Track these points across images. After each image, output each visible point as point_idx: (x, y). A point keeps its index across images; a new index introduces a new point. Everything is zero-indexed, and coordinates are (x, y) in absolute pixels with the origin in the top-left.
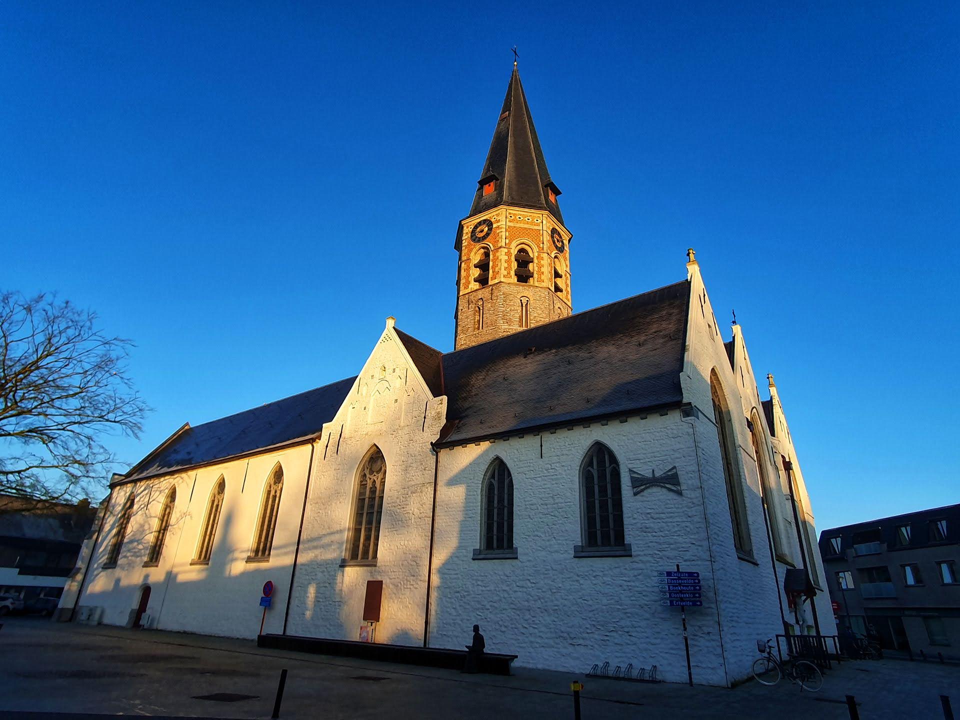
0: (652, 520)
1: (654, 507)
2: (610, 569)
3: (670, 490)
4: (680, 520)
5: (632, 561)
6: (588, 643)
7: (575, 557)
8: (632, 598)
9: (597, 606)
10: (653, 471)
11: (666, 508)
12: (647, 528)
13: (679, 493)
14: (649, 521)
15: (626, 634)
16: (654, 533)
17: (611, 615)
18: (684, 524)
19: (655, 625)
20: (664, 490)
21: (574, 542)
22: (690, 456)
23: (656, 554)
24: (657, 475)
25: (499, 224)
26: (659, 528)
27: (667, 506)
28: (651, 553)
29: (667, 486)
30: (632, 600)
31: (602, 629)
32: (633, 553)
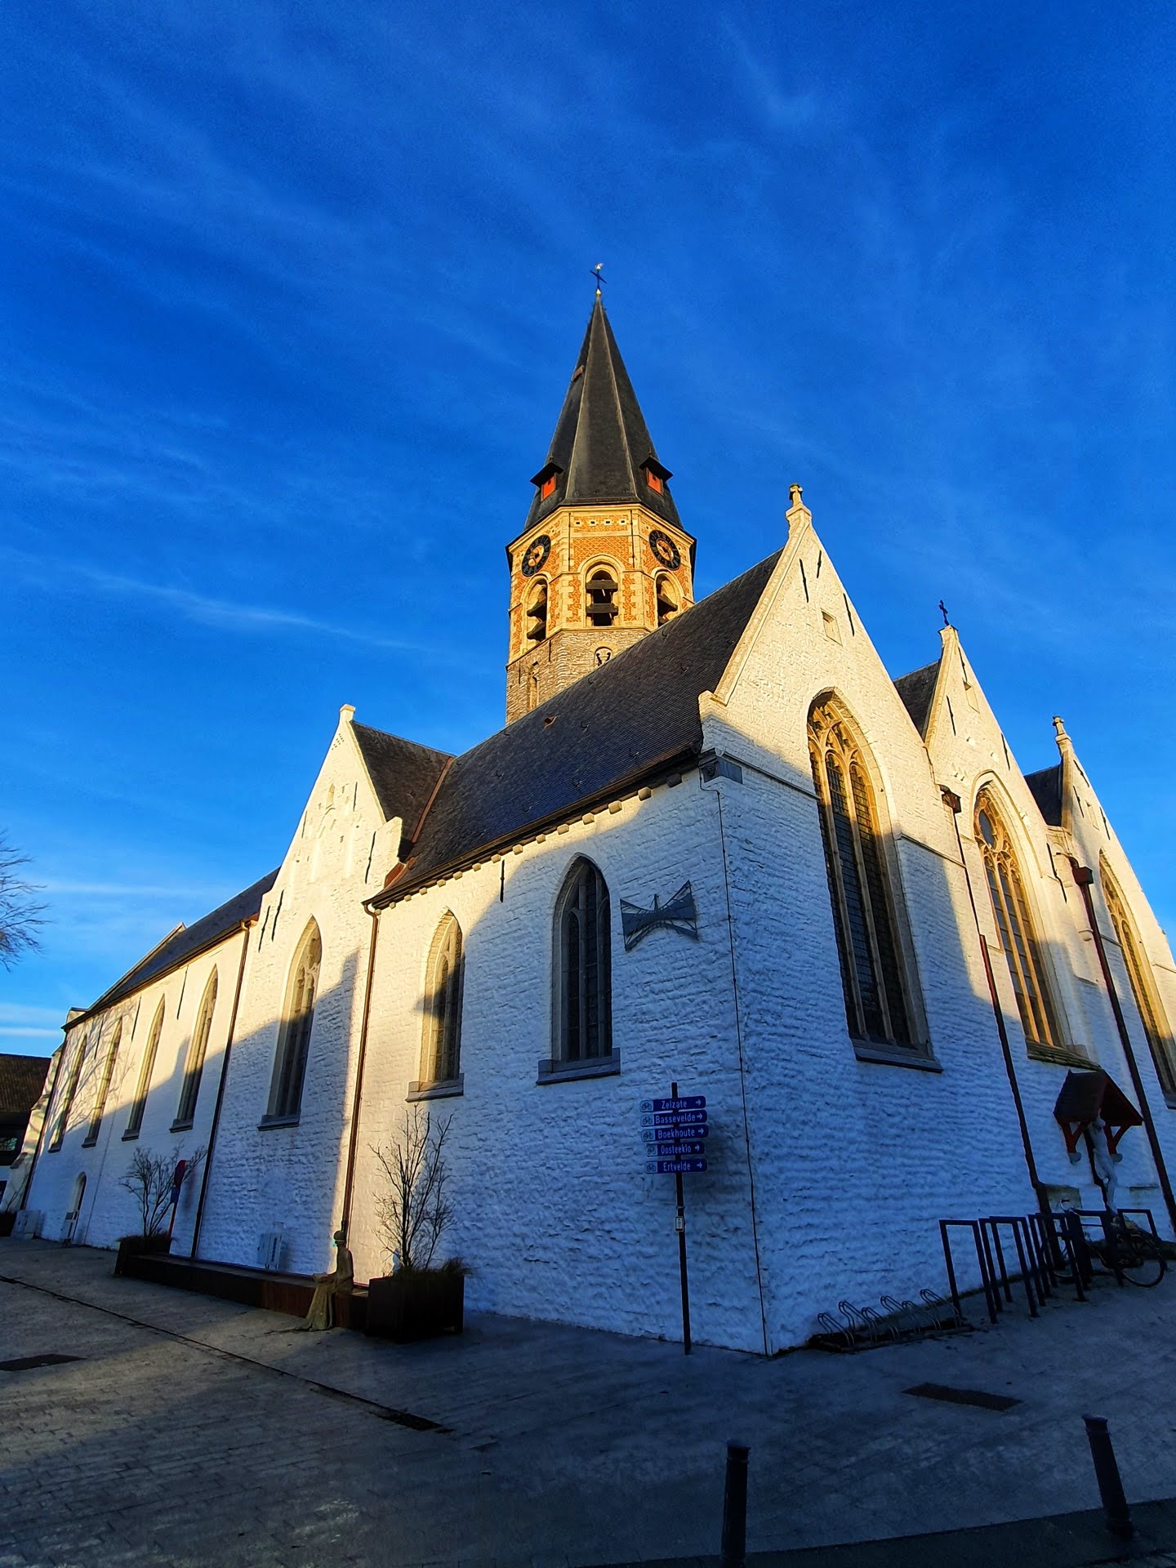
0: (652, 996)
1: (656, 969)
2: (587, 1102)
3: (680, 931)
4: (694, 990)
5: (620, 1082)
6: (549, 1255)
7: (539, 1083)
8: (619, 1160)
9: (565, 1180)
10: (656, 897)
11: (674, 969)
12: (644, 1013)
13: (694, 936)
14: (648, 999)
15: (607, 1237)
16: (655, 1023)
17: (585, 1196)
18: (699, 999)
19: (651, 1214)
20: (672, 933)
21: (539, 1054)
22: (714, 858)
23: (655, 1065)
24: (662, 903)
25: (558, 539)
26: (660, 1012)
27: (677, 965)
28: (647, 1063)
29: (678, 923)
30: (618, 1165)
31: (572, 1226)
32: (623, 1068)
